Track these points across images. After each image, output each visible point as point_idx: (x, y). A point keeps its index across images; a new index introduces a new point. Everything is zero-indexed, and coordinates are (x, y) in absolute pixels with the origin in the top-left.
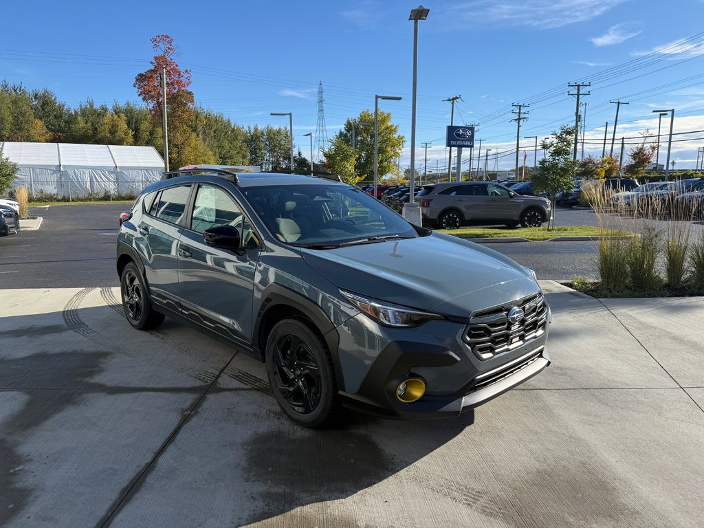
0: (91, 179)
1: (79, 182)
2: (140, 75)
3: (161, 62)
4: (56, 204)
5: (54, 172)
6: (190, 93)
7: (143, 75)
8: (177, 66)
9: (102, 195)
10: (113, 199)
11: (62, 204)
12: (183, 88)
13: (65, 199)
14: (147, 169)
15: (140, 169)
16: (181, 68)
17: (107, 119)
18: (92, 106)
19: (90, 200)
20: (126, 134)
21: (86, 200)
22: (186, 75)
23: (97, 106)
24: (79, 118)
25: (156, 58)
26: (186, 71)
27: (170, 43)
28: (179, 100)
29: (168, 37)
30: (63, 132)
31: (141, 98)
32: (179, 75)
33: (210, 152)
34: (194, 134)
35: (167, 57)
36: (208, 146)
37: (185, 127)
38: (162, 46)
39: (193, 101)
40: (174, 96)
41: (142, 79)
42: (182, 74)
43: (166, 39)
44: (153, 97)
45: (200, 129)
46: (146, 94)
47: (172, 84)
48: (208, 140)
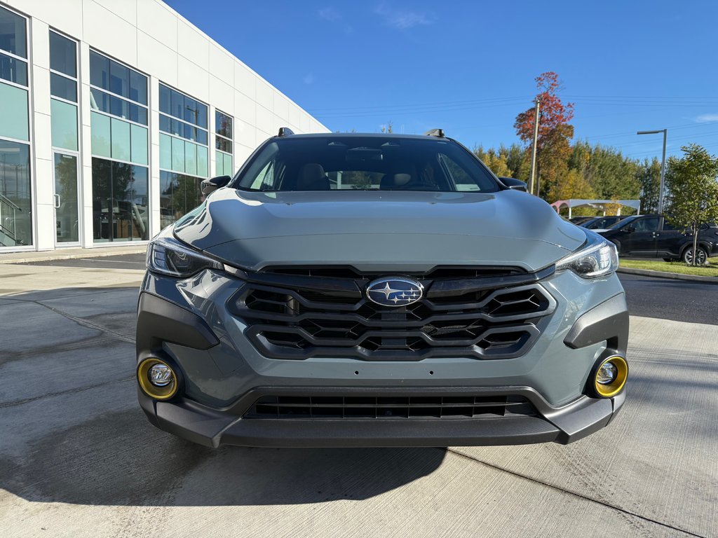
2: (521, 115)
3: (544, 100)
6: (570, 127)
7: (524, 114)
8: (559, 101)
12: (564, 123)
16: (564, 103)
18: (481, 150)
20: (505, 174)
22: (568, 110)
23: (485, 151)
25: (539, 96)
26: (569, 105)
27: (554, 79)
28: (554, 136)
29: (553, 73)
31: (519, 136)
32: (561, 110)
33: (591, 189)
34: (575, 170)
35: (549, 93)
36: (590, 182)
37: (561, 162)
38: (546, 84)
39: (572, 135)
40: (553, 132)
41: (523, 118)
42: (564, 108)
43: (551, 75)
44: (531, 135)
45: (583, 165)
46: (526, 133)
47: (552, 120)
48: (590, 176)
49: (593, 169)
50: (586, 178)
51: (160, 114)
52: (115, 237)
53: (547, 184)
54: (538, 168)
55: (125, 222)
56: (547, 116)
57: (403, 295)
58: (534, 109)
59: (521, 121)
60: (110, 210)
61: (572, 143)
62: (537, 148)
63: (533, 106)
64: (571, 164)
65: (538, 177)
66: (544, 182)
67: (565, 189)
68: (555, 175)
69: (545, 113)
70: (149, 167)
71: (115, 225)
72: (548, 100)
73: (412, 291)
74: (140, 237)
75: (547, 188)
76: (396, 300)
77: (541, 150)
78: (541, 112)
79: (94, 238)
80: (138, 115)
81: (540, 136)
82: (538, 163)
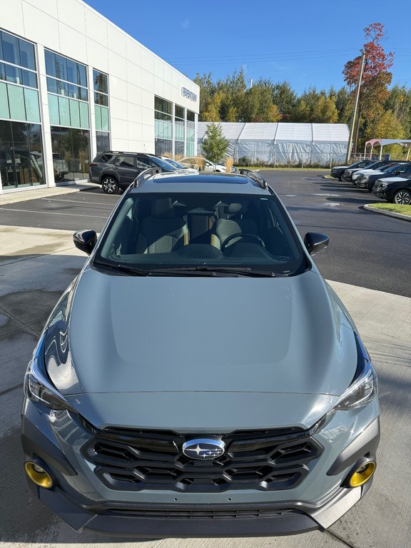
0: (293, 150)
1: (284, 153)
2: (349, 63)
3: (370, 49)
4: (265, 169)
5: (269, 145)
6: (389, 74)
7: (351, 62)
8: (383, 50)
9: (297, 163)
10: (304, 167)
11: (268, 169)
12: (385, 70)
13: (272, 166)
14: (335, 143)
15: (330, 143)
16: (386, 52)
17: (321, 102)
18: (314, 92)
19: (288, 167)
20: (333, 114)
21: (285, 166)
22: (389, 58)
23: (318, 92)
24: (302, 102)
25: (365, 46)
26: (390, 54)
27: (380, 30)
28: (375, 81)
29: (379, 25)
30: (289, 113)
31: (346, 82)
32: (383, 58)
33: (401, 127)
34: (390, 111)
35: (375, 43)
36: (401, 121)
37: (378, 105)
38: (373, 34)
39: (390, 82)
40: (374, 79)
41: (351, 65)
42: (386, 57)
43: (377, 26)
44: (356, 81)
45: (397, 106)
46: (351, 79)
47: (374, 68)
48: (402, 115)
49: (405, 110)
50: (398, 117)
51: (47, 77)
52: (20, 184)
53: (366, 122)
54: (360, 111)
55: (26, 170)
56: (371, 64)
57: (210, 453)
58: (360, 58)
59: (349, 68)
60: (13, 161)
61: (390, 88)
62: (360, 92)
63: (360, 55)
64: (387, 106)
65: (359, 117)
66: (363, 121)
67: (381, 127)
68: (373, 116)
69: (369, 61)
70: (41, 124)
71: (18, 173)
72: (373, 49)
73: (216, 450)
74: (39, 182)
75: (365, 125)
76: (204, 455)
77: (363, 94)
78: (366, 60)
79: (3, 186)
80: (29, 80)
81: (364, 82)
82: (359, 106)
